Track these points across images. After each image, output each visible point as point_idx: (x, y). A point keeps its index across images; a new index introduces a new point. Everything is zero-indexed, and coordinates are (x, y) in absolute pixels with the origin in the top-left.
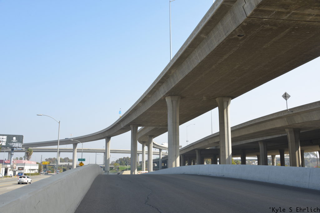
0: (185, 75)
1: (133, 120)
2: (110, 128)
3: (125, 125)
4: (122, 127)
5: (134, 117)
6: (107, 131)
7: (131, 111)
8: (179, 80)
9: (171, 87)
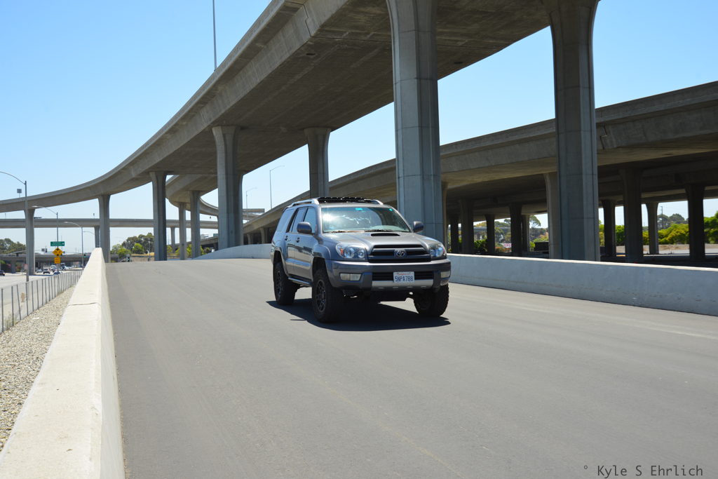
0: (239, 98)
8: (231, 105)
9: (220, 114)
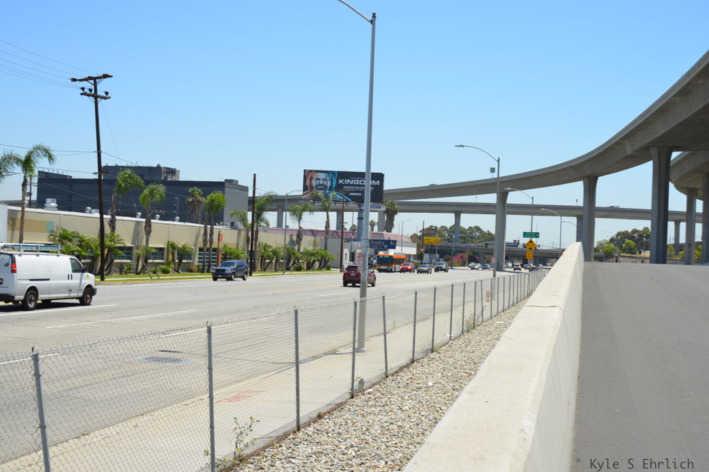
1: (657, 136)
2: (596, 154)
3: (635, 148)
4: (629, 153)
5: (661, 129)
6: (589, 160)
7: (653, 114)
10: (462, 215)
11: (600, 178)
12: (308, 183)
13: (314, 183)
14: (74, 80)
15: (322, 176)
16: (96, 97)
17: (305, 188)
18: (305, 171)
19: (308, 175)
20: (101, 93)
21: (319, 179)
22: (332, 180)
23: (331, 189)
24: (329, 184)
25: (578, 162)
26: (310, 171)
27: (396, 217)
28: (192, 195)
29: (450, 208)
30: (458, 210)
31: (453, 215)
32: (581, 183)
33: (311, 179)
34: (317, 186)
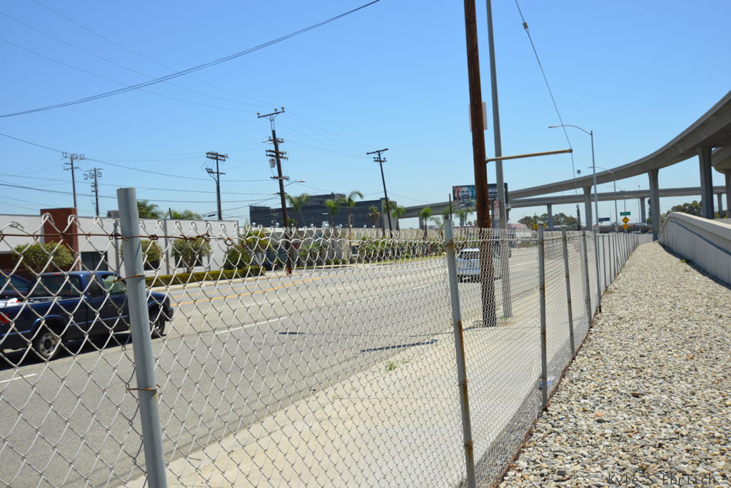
1: (700, 140)
3: (686, 149)
5: (703, 136)
6: (652, 159)
10: (553, 206)
11: (660, 171)
12: (456, 195)
13: (460, 194)
14: (368, 154)
15: (465, 189)
16: (380, 161)
17: (455, 198)
18: (453, 187)
19: (456, 189)
20: (382, 159)
21: (463, 192)
22: (472, 191)
23: (472, 197)
24: (470, 194)
25: (644, 161)
26: (457, 187)
27: (510, 212)
28: (372, 211)
29: (543, 202)
30: (549, 203)
31: (546, 207)
32: (647, 174)
33: (458, 192)
34: (462, 196)
